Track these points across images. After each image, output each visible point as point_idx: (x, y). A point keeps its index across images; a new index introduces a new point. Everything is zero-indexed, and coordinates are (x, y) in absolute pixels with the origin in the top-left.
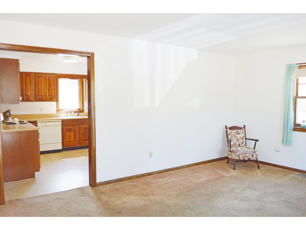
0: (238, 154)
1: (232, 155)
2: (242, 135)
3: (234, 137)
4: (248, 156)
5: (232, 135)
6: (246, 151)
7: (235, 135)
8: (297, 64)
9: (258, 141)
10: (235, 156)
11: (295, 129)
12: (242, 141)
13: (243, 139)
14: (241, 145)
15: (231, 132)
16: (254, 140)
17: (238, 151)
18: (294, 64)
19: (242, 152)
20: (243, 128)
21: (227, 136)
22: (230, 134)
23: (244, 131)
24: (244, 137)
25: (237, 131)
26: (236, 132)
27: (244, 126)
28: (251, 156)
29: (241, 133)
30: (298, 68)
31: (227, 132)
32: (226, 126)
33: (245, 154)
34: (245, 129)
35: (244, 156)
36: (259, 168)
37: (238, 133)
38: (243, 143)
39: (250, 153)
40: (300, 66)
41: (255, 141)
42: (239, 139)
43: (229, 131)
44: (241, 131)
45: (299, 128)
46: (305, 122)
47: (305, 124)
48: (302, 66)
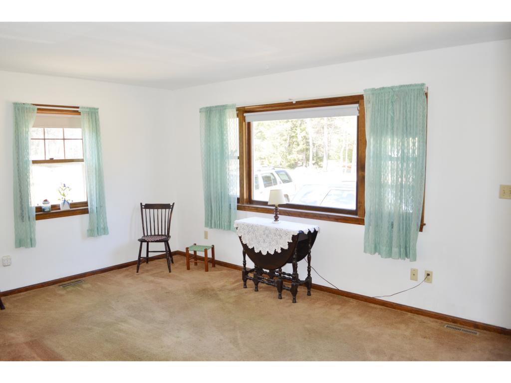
8: (34, 105)
11: (38, 217)
18: (28, 104)
30: (36, 111)
36: (3, 308)
40: (39, 109)
45: (42, 214)
46: (49, 203)
47: (49, 205)
48: (43, 109)
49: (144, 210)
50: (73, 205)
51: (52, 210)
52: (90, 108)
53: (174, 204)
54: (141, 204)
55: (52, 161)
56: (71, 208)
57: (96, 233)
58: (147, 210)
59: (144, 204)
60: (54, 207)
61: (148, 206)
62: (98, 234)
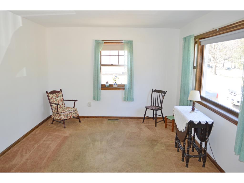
0: (66, 115)
1: (61, 117)
2: (61, 98)
3: (55, 100)
4: (73, 115)
5: (53, 99)
6: (71, 111)
7: (55, 99)
8: (103, 41)
9: (77, 101)
10: (64, 116)
11: (102, 89)
12: (62, 102)
13: (62, 101)
14: (61, 106)
15: (52, 96)
16: (72, 100)
17: (65, 112)
18: (100, 40)
19: (69, 112)
20: (60, 91)
21: (49, 100)
22: (51, 98)
23: (61, 94)
24: (62, 99)
25: (57, 95)
26: (55, 95)
27: (61, 90)
28: (75, 114)
29: (59, 96)
30: (103, 43)
31: (48, 97)
32: (47, 92)
33: (71, 113)
34: (62, 92)
35: (71, 115)
36: (80, 122)
37: (58, 96)
38: (62, 104)
39: (74, 112)
40: (104, 42)
41: (74, 102)
42: (59, 101)
43: (50, 96)
44: (60, 94)
45: (104, 87)
46: (108, 83)
47: (108, 84)
48: (106, 42)
49: (153, 92)
50: (119, 85)
51: (109, 86)
52: (128, 41)
53: (167, 91)
54: (153, 89)
55: (112, 65)
56: (118, 86)
57: (127, 100)
58: (155, 92)
59: (154, 89)
60: (110, 85)
61: (156, 91)
62: (128, 100)
